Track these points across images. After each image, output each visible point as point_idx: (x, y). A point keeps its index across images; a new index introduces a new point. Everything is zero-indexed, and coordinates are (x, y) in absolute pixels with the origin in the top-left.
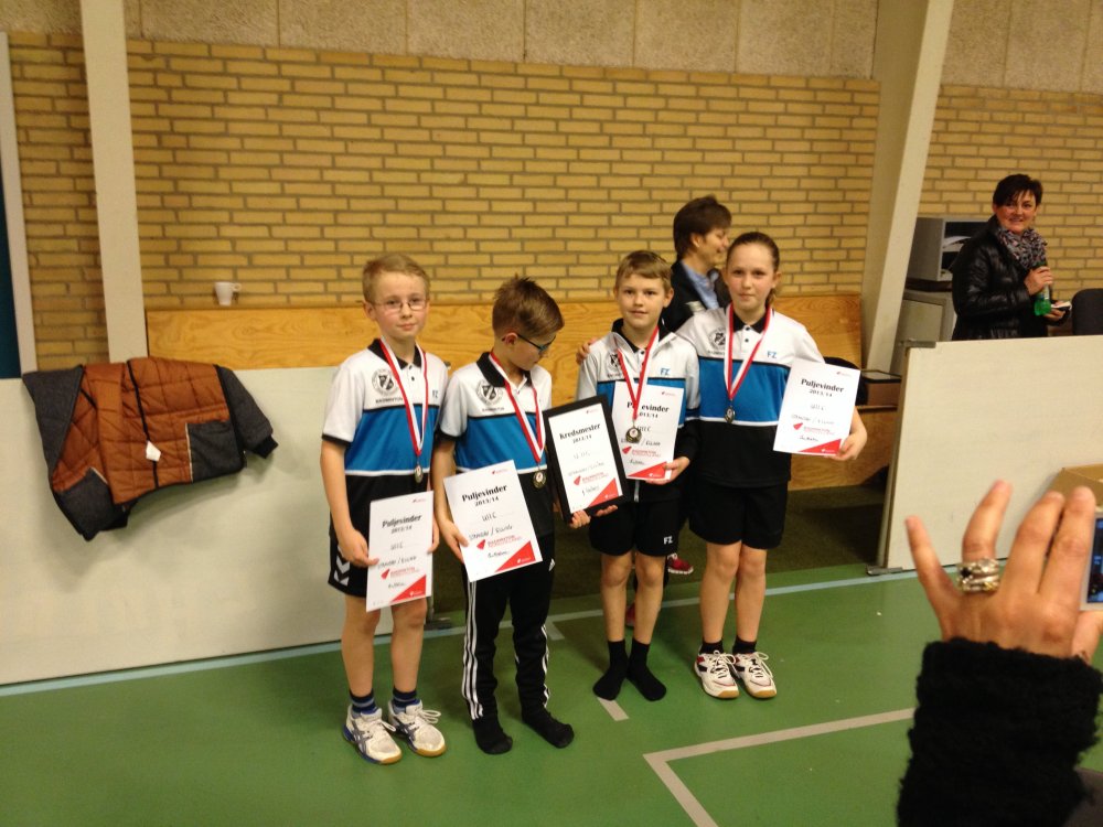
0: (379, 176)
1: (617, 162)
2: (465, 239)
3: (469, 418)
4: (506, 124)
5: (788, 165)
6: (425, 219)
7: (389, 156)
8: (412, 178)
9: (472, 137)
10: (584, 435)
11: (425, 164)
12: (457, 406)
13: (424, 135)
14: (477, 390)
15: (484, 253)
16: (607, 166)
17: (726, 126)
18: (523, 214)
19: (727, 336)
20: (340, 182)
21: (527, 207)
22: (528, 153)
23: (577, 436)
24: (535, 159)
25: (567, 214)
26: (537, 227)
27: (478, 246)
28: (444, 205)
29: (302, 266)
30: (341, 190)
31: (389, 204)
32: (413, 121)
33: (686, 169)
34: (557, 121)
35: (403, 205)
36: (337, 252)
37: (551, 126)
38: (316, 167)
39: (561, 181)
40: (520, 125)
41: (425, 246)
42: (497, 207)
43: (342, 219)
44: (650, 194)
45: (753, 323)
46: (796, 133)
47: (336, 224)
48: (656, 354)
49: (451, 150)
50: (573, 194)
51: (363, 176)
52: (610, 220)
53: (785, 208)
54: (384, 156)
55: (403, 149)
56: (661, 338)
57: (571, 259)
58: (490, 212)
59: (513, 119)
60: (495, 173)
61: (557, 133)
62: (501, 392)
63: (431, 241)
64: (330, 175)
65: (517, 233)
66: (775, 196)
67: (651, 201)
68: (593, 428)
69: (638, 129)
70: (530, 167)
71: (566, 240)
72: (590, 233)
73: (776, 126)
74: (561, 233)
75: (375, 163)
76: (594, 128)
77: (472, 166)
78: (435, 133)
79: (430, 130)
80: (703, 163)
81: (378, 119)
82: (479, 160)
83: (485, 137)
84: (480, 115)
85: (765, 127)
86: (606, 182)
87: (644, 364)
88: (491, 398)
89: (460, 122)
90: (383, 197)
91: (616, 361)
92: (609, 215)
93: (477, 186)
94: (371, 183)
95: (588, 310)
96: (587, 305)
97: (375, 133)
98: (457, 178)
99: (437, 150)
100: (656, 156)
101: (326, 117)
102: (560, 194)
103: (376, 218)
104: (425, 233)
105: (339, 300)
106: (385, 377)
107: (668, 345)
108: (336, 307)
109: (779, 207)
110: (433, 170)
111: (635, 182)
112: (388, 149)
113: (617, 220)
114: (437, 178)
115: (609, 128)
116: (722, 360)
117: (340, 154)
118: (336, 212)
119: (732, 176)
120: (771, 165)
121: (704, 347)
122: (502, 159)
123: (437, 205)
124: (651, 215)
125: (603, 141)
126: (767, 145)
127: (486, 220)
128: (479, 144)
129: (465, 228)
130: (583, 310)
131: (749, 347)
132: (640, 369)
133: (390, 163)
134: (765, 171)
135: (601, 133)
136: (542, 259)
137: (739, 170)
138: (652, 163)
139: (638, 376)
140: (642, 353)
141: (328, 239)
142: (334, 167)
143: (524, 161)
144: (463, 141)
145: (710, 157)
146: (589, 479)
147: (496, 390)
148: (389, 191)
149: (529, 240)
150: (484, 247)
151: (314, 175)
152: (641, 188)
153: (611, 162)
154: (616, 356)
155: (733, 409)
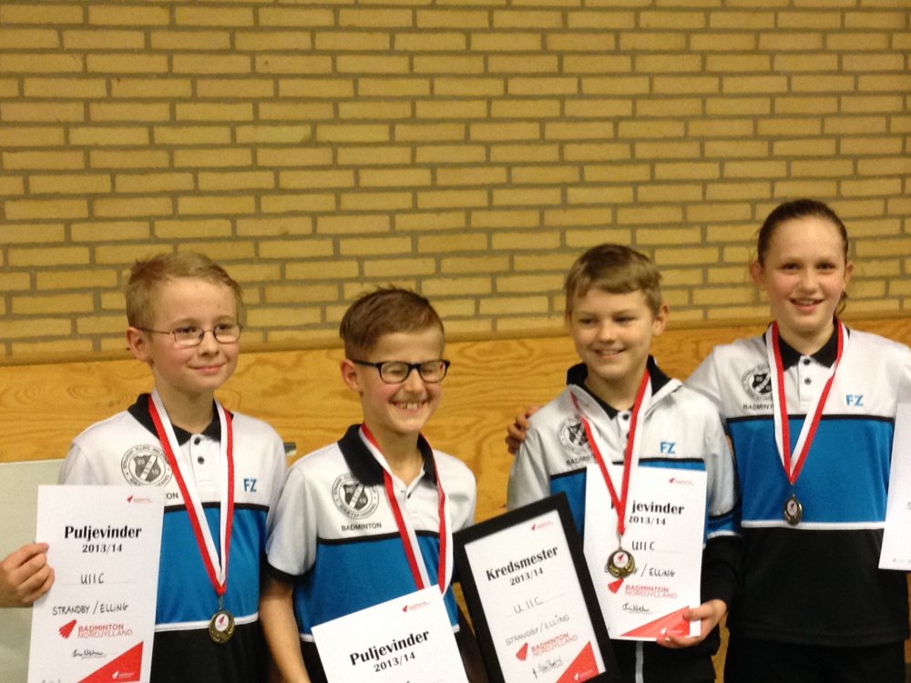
0: (164, 135)
1: (573, 97)
2: (314, 235)
3: (320, 541)
4: (382, 42)
5: (867, 94)
6: (246, 204)
7: (182, 100)
8: (222, 135)
9: (323, 64)
10: (529, 569)
11: (244, 112)
12: (301, 521)
13: (242, 64)
14: (334, 492)
15: (349, 258)
16: (555, 105)
17: (757, 33)
18: (415, 190)
19: (773, 375)
20: (97, 147)
21: (419, 177)
22: (420, 87)
23: (517, 573)
24: (432, 97)
25: (490, 188)
26: (439, 211)
27: (336, 247)
28: (277, 179)
29: (33, 291)
30: (99, 159)
31: (184, 181)
32: (222, 40)
33: (692, 107)
34: (468, 33)
35: (207, 181)
36: (93, 265)
37: (457, 42)
38: (57, 124)
39: (478, 132)
40: (403, 42)
41: (245, 250)
42: (368, 178)
43: (102, 209)
44: (633, 150)
45: (815, 349)
46: (878, 41)
47: (92, 218)
48: (649, 417)
49: (287, 87)
50: (499, 154)
51: (140, 136)
52: (564, 195)
53: (866, 167)
54: (173, 102)
55: (205, 88)
56: (655, 391)
57: (501, 264)
58: (357, 189)
59: (392, 32)
60: (365, 121)
61: (468, 52)
62: (376, 494)
63: (257, 240)
64: (81, 136)
65: (404, 222)
66: (848, 147)
67: (633, 161)
68: (545, 555)
69: (607, 42)
70: (424, 110)
71: (490, 232)
72: (532, 219)
73: (843, 30)
74: (480, 219)
75: (159, 112)
76: (532, 42)
77: (325, 111)
78: (260, 60)
79: (253, 54)
80: (721, 94)
81: (161, 40)
82: (336, 102)
83: (346, 64)
84: (336, 28)
85: (824, 33)
86: (555, 131)
87: (630, 437)
88: (359, 506)
89: (302, 41)
90: (172, 169)
91: (579, 435)
92: (564, 186)
93: (334, 146)
94: (152, 146)
95: (531, 351)
96: (529, 342)
97: (158, 63)
98: (299, 133)
99: (265, 88)
100: (640, 85)
101: (74, 39)
102: (477, 154)
103: (161, 206)
104: (246, 227)
105: (97, 346)
106: (146, 459)
107: (668, 401)
108: (92, 359)
109: (855, 166)
110: (257, 122)
111: (605, 130)
112: (182, 88)
113: (576, 195)
114: (263, 134)
115: (557, 42)
116: (771, 417)
117: (99, 100)
118: (92, 198)
119: (773, 115)
120: (839, 95)
121: (734, 399)
122: (378, 99)
123: (266, 180)
124: (635, 185)
125: (548, 63)
126: (829, 62)
127: (350, 201)
128: (335, 75)
129: (314, 216)
130: (524, 352)
131: (814, 393)
132: (624, 446)
133: (183, 111)
134: (829, 105)
135: (544, 51)
136: (448, 264)
137: (783, 105)
138: (634, 98)
139: (620, 457)
140: (626, 417)
141: (78, 244)
142: (87, 122)
143: (413, 100)
144: (307, 71)
145: (731, 85)
146: (544, 647)
147: (368, 491)
148: (182, 159)
149: (426, 233)
150: (347, 247)
151: (55, 136)
152: (616, 139)
153: (562, 98)
154: (578, 427)
155: (798, 500)
